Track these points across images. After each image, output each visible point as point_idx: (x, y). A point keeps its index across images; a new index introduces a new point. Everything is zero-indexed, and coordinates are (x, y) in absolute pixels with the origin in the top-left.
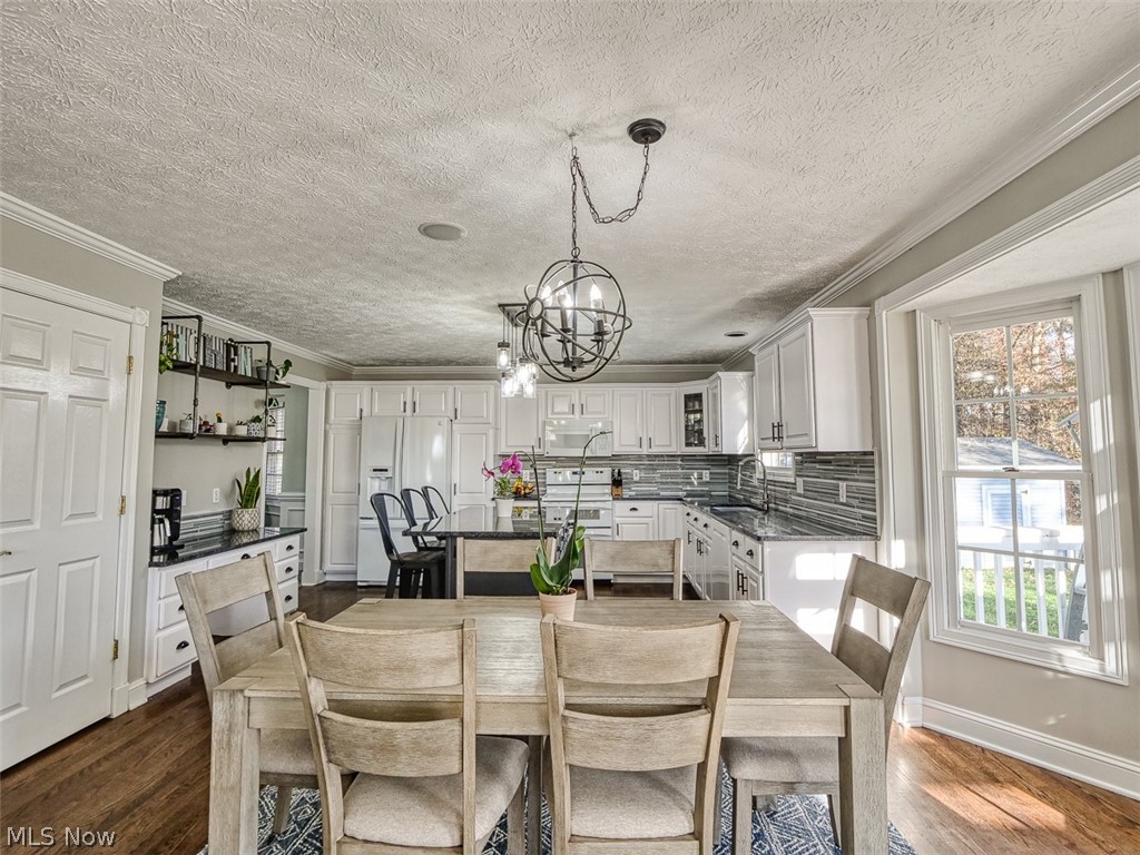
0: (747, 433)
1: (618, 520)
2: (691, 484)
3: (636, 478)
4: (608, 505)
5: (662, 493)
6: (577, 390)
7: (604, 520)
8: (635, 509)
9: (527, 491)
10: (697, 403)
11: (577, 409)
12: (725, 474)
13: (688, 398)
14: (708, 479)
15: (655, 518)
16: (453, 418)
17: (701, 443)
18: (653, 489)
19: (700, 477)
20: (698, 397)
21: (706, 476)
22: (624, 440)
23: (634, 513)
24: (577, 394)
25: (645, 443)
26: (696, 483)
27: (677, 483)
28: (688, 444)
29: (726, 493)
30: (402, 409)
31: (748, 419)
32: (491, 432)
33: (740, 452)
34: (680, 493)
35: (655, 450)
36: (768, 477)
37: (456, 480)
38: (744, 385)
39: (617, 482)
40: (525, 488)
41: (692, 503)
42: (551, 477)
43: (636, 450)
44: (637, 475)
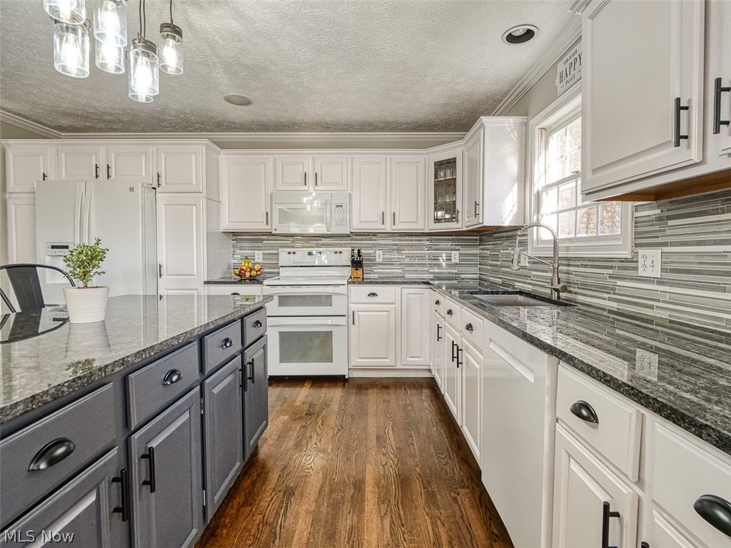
0: (516, 198)
1: (353, 307)
2: (439, 266)
3: (379, 260)
4: (343, 290)
5: (407, 276)
6: (310, 158)
7: (338, 306)
8: (374, 294)
9: (254, 273)
10: (448, 172)
11: (311, 179)
12: (475, 255)
13: (440, 165)
14: (457, 261)
15: (398, 305)
16: (155, 185)
17: (454, 218)
18: (397, 271)
19: (449, 257)
20: (451, 163)
21: (455, 257)
22: (364, 217)
23: (373, 299)
24: (311, 161)
25: (388, 219)
26: (444, 264)
27: (424, 265)
28: (437, 220)
29: (477, 276)
30: (94, 175)
31: (519, 180)
32: (203, 203)
33: (506, 224)
34: (425, 276)
35: (399, 227)
36: (561, 254)
37: (162, 259)
38: (514, 136)
39: (357, 264)
40: (251, 270)
41: (439, 287)
42: (284, 258)
43: (377, 227)
44: (379, 256)
